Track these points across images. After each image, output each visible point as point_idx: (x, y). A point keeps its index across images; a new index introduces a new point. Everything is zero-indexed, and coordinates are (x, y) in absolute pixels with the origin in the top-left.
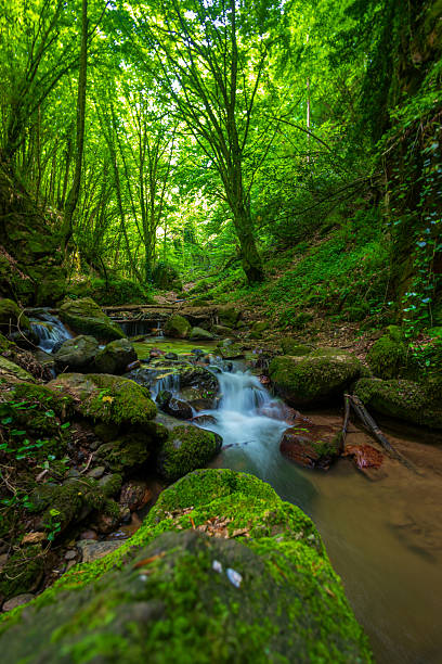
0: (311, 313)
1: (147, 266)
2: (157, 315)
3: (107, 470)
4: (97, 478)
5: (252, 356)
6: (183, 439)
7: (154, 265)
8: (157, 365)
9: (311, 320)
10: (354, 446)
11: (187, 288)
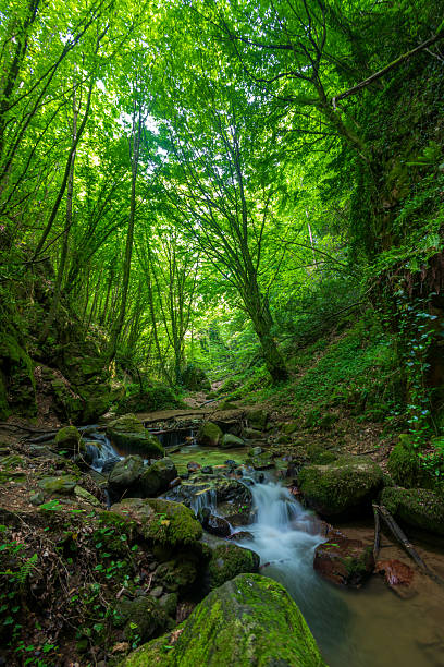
0: (336, 412)
1: (178, 369)
2: (190, 423)
3: (165, 590)
4: (158, 597)
5: (282, 464)
6: (225, 558)
7: (183, 368)
8: (196, 480)
9: (337, 420)
10: (383, 562)
11: (216, 387)
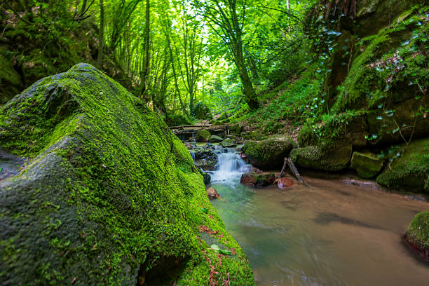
0: (283, 123)
1: (191, 106)
2: (193, 130)
7: (195, 105)
11: (216, 117)
